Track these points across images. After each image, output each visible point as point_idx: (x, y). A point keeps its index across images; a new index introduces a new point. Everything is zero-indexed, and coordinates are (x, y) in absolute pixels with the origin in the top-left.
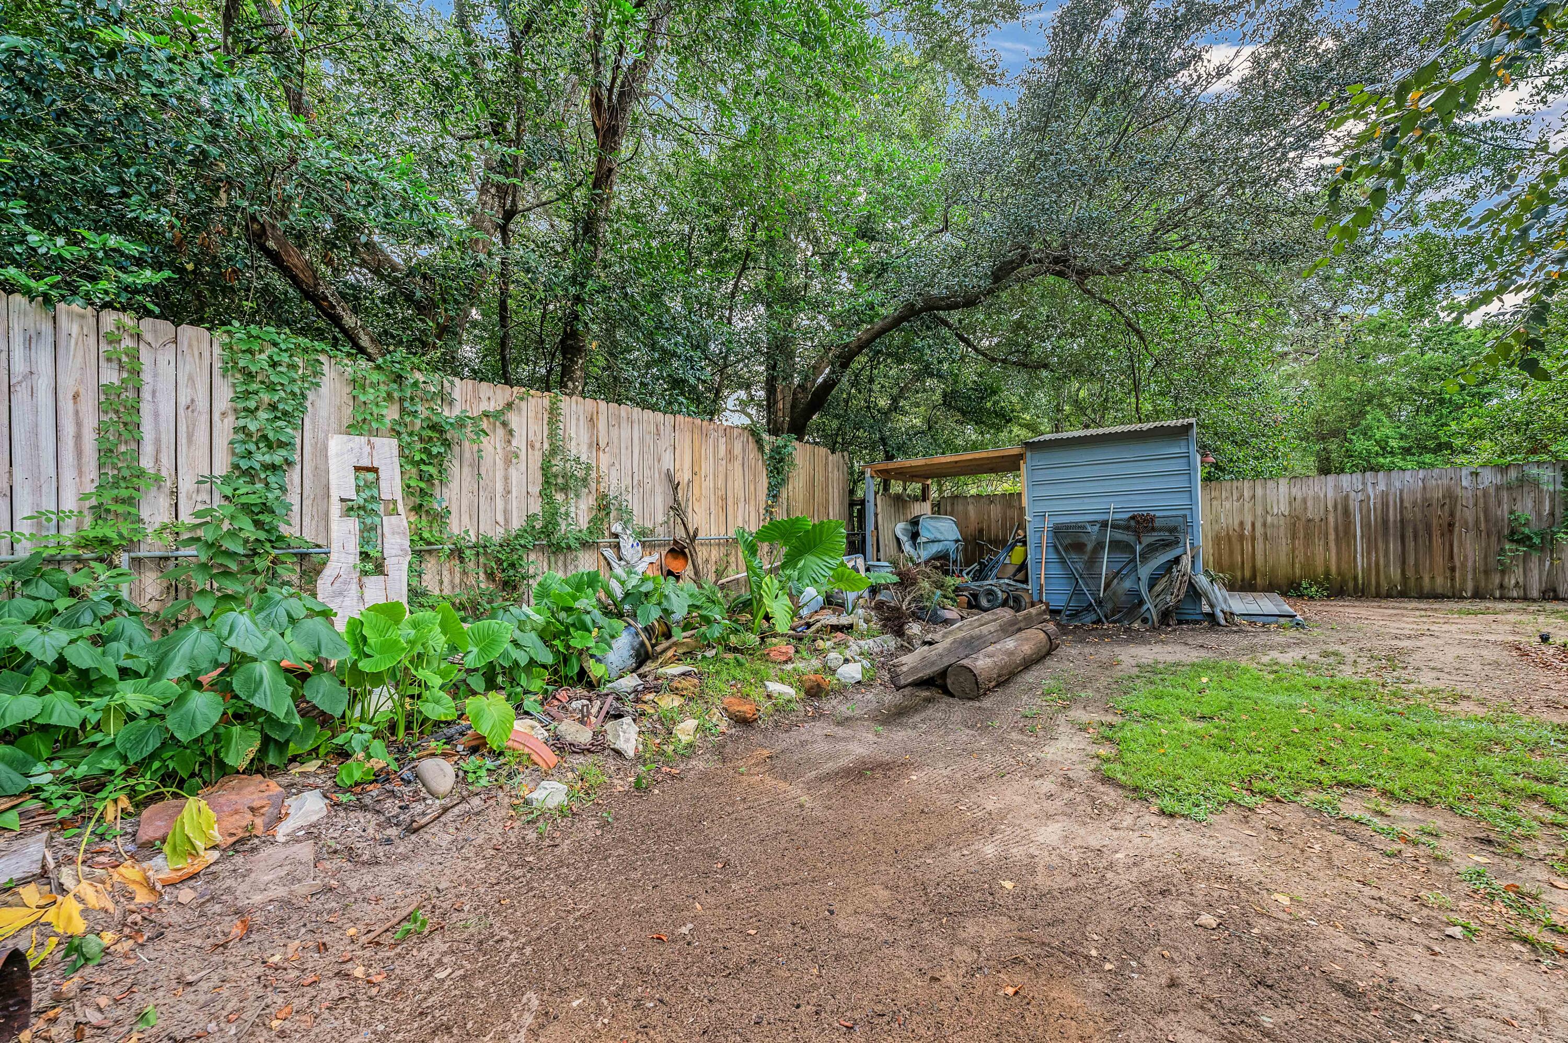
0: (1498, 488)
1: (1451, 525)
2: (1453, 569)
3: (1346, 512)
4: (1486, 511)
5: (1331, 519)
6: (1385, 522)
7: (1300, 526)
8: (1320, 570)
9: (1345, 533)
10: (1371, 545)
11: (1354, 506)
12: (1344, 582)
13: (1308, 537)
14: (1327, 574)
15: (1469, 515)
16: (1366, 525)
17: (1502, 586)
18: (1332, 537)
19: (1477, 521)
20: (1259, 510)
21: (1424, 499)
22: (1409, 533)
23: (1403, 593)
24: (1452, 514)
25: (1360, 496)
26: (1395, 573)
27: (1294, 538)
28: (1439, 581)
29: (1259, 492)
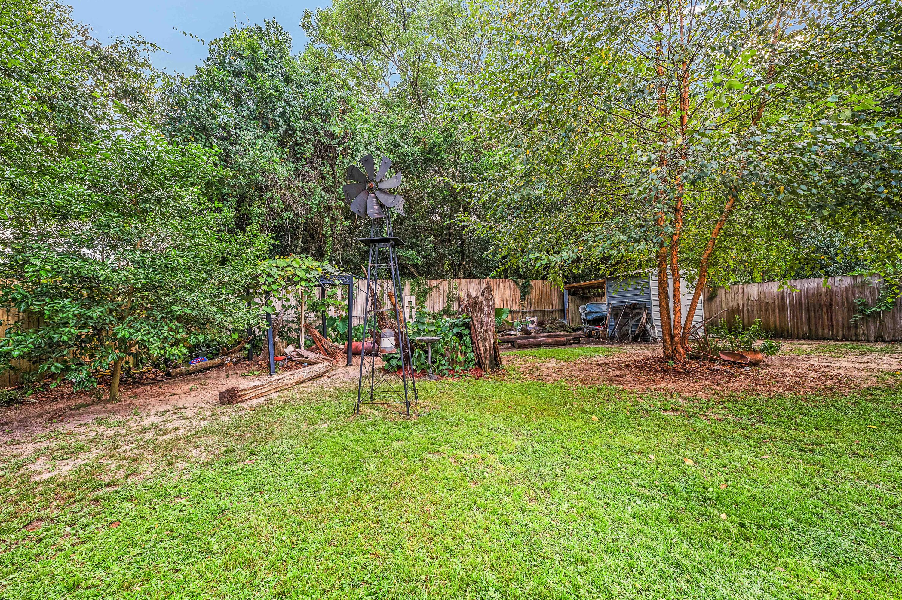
0: (852, 287)
1: (831, 305)
2: (832, 326)
3: (783, 298)
4: (847, 298)
5: (776, 303)
6: (801, 303)
7: (763, 305)
8: (772, 325)
9: (782, 308)
10: (794, 315)
11: (786, 296)
12: (783, 332)
13: (767, 310)
14: (775, 327)
15: (839, 300)
16: (792, 305)
17: (856, 335)
18: (777, 310)
19: (843, 303)
20: (746, 299)
21: (818, 293)
22: (812, 309)
23: (810, 338)
24: (831, 300)
25: (789, 291)
26: (805, 326)
27: (760, 311)
28: (826, 331)
29: (745, 290)
